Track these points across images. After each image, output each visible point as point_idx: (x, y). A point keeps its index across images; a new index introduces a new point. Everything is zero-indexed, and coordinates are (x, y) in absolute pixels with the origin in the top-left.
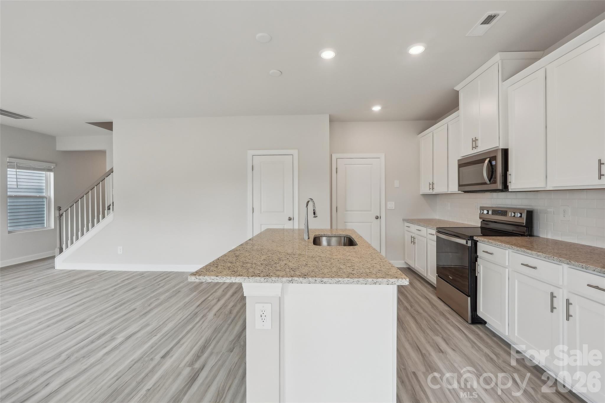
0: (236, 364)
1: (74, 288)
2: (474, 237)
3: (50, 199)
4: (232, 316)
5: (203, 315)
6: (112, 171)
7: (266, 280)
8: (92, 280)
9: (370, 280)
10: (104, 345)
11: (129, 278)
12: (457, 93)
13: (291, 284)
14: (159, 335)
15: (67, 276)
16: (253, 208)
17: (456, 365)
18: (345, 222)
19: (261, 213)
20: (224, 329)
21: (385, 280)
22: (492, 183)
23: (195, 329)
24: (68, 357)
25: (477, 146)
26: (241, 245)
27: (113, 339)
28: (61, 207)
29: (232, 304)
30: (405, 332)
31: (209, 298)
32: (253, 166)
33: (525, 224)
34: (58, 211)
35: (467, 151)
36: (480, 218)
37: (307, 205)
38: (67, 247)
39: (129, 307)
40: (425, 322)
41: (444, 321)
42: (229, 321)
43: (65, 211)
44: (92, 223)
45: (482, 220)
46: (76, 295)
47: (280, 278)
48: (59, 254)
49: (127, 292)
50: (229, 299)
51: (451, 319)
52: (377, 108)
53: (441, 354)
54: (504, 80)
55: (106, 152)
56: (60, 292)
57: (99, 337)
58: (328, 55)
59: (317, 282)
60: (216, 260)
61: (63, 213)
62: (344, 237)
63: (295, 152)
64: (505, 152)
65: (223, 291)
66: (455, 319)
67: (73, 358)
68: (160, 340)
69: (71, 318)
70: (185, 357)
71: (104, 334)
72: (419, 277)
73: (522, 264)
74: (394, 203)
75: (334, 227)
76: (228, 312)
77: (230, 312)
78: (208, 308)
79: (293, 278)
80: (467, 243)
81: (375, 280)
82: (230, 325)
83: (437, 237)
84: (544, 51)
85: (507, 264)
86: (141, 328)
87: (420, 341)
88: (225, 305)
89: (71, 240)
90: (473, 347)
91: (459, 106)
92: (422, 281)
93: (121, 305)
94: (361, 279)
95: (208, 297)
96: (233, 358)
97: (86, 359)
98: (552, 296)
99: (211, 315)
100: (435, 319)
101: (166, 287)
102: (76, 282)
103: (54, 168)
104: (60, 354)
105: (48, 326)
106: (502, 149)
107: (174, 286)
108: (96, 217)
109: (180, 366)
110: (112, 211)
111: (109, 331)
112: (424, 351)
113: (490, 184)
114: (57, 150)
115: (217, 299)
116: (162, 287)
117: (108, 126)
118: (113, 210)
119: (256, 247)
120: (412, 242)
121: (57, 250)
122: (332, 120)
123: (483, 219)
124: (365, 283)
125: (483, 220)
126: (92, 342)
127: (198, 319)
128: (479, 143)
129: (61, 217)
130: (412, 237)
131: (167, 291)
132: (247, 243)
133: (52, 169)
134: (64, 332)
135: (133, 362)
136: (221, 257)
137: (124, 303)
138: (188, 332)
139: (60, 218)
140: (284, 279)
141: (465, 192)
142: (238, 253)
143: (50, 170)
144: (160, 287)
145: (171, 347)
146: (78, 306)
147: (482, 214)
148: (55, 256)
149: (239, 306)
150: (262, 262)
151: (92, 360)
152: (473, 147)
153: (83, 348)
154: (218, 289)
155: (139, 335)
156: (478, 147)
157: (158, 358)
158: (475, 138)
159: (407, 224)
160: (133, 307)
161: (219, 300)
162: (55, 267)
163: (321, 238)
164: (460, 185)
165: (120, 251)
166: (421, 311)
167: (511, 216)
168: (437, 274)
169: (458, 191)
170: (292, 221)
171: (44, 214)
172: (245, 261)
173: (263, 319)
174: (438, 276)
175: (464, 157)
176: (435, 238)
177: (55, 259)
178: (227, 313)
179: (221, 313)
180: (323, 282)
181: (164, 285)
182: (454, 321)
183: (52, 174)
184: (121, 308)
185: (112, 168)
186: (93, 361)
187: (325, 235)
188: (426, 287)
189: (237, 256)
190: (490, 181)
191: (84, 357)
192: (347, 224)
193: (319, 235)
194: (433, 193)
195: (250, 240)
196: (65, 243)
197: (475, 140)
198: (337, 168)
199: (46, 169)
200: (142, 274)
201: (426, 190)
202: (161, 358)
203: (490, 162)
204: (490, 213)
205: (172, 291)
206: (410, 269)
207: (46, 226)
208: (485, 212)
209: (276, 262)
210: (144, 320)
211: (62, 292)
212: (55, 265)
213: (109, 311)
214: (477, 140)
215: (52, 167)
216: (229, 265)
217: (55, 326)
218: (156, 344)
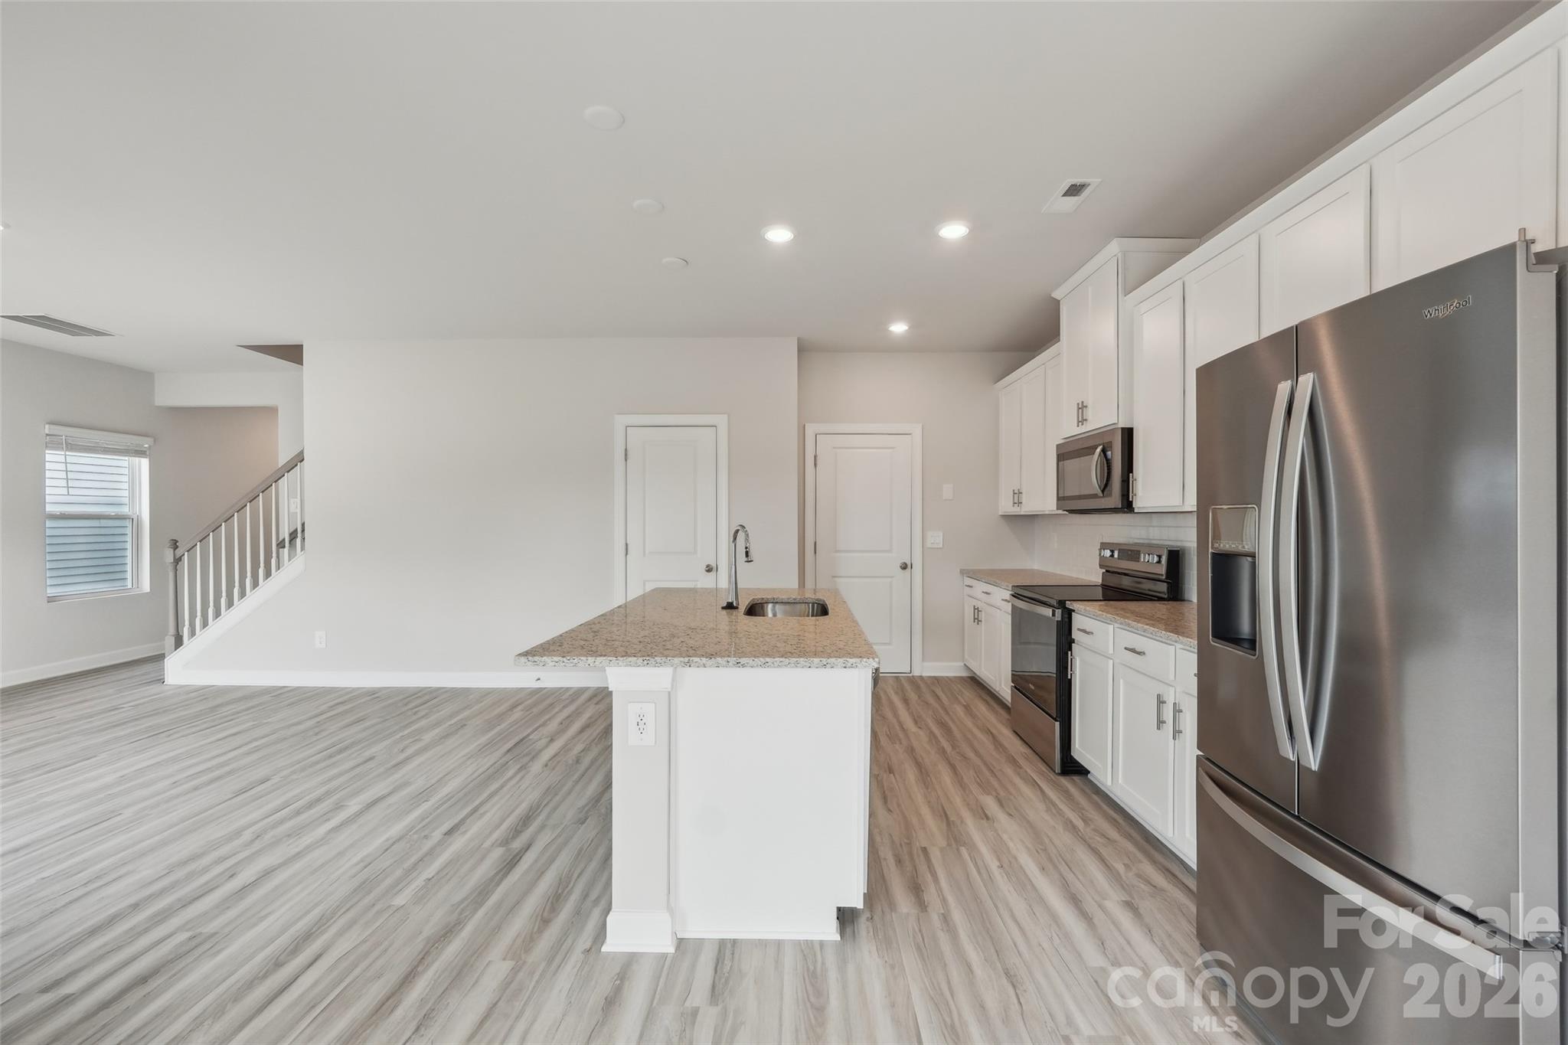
0: (592, 841)
1: (222, 721)
2: (1067, 602)
3: (141, 521)
4: (582, 767)
5: (521, 767)
6: (300, 458)
7: (646, 662)
8: (258, 705)
9: (816, 660)
10: (325, 817)
11: (346, 701)
12: (1057, 304)
13: (687, 669)
14: (433, 801)
15: (199, 699)
16: (627, 545)
17: (1005, 837)
18: (834, 577)
19: (644, 555)
20: (566, 789)
21: (841, 660)
22: (1106, 496)
23: (505, 789)
24: (258, 837)
25: (1086, 420)
26: (602, 615)
27: (339, 807)
28: (177, 542)
29: (579, 747)
30: (927, 788)
31: (531, 737)
32: (626, 450)
33: (1164, 577)
34: (172, 550)
35: (1070, 429)
36: (1101, 566)
37: (735, 539)
38: (193, 633)
39: (358, 755)
40: (972, 772)
41: (1009, 771)
42: (575, 777)
43: (188, 551)
44: (252, 576)
45: (1104, 571)
46: (235, 734)
47: (669, 658)
48: (174, 649)
49: (346, 729)
50: (573, 738)
51: (1025, 767)
52: (899, 328)
53: (984, 822)
54: (1127, 293)
55: (277, 410)
56: (194, 730)
57: (310, 805)
58: (779, 235)
59: (730, 664)
60: (558, 637)
61: (184, 555)
62: (813, 604)
63: (721, 421)
64: (1128, 434)
65: (562, 723)
66: (1033, 768)
67: (268, 837)
68: (437, 808)
69: (236, 775)
70: (491, 833)
71: (318, 800)
72: (988, 694)
73: (1126, 648)
74: (942, 534)
75: (809, 584)
76: (573, 760)
77: (578, 761)
78: (527, 755)
79: (691, 659)
80: (1054, 615)
81: (824, 661)
82: (577, 782)
83: (1013, 607)
84: (1200, 238)
85: (1111, 651)
86: (394, 788)
87: (951, 802)
88: (565, 749)
89: (202, 616)
90: (1048, 810)
91: (1059, 335)
92: (992, 702)
93: (340, 751)
94: (802, 659)
95: (528, 735)
96: (588, 831)
97: (294, 839)
98: (1161, 702)
99: (536, 767)
100: (994, 768)
101: (433, 718)
102: (224, 709)
103: (150, 447)
104: (238, 833)
105: (196, 788)
106: (1123, 429)
107: (451, 716)
108: (262, 565)
109: (483, 846)
110: (302, 551)
111: (328, 794)
112: (952, 818)
113: (1104, 496)
114: (157, 404)
115: (549, 739)
116: (423, 717)
117: (292, 353)
118: (303, 548)
119: (630, 619)
120: (975, 619)
121: (170, 641)
122: (803, 349)
123: (1108, 569)
124: (809, 665)
125: (1107, 571)
126: (298, 813)
127: (510, 773)
128: (1089, 414)
129: (178, 563)
130: (975, 609)
131: (438, 724)
132: (612, 612)
133: (145, 449)
134: (232, 798)
135: (391, 842)
136: (566, 632)
137: (346, 748)
138: (491, 796)
139: (176, 566)
140: (677, 660)
141: (1072, 512)
142: (596, 627)
143: (140, 453)
144: (419, 719)
145: (462, 817)
146: (248, 753)
147: (1102, 558)
148: (164, 654)
149: (595, 751)
150: (641, 640)
151: (307, 840)
152: (1079, 422)
153: (282, 822)
154: (550, 719)
155: (392, 800)
156: (1088, 422)
157: (437, 835)
158: (1082, 402)
159: (968, 581)
160: (367, 754)
161: (552, 740)
162: (164, 679)
163: (765, 605)
164: (1060, 499)
165: (321, 643)
166: (971, 755)
167: (1144, 561)
168: (1013, 682)
169: (1057, 509)
170: (713, 574)
171: (125, 557)
172: (609, 639)
173: (641, 729)
174: (1015, 687)
175: (1068, 440)
176: (1009, 607)
177: (165, 660)
178: (570, 762)
179: (559, 762)
180: (739, 665)
181: (427, 714)
182: (1029, 771)
183: (144, 463)
184: (342, 756)
185: (302, 452)
186: (309, 841)
187: (774, 599)
188: (996, 713)
189: (595, 632)
190: (1103, 491)
191: (289, 836)
192: (838, 580)
193: (763, 599)
194: (1022, 513)
195: (619, 607)
196: (187, 623)
197: (1082, 407)
198: (815, 457)
199: (132, 450)
200: (373, 694)
201: (1007, 506)
202: (445, 834)
203: (1104, 451)
204: (1116, 555)
205: (447, 725)
206: (976, 679)
207: (130, 586)
208: (1108, 553)
209: (665, 638)
210: (397, 776)
211: (198, 728)
212: (164, 674)
213: (317, 763)
214: (1086, 407)
215: (146, 446)
216: (583, 643)
217: (209, 787)
218: (431, 814)
